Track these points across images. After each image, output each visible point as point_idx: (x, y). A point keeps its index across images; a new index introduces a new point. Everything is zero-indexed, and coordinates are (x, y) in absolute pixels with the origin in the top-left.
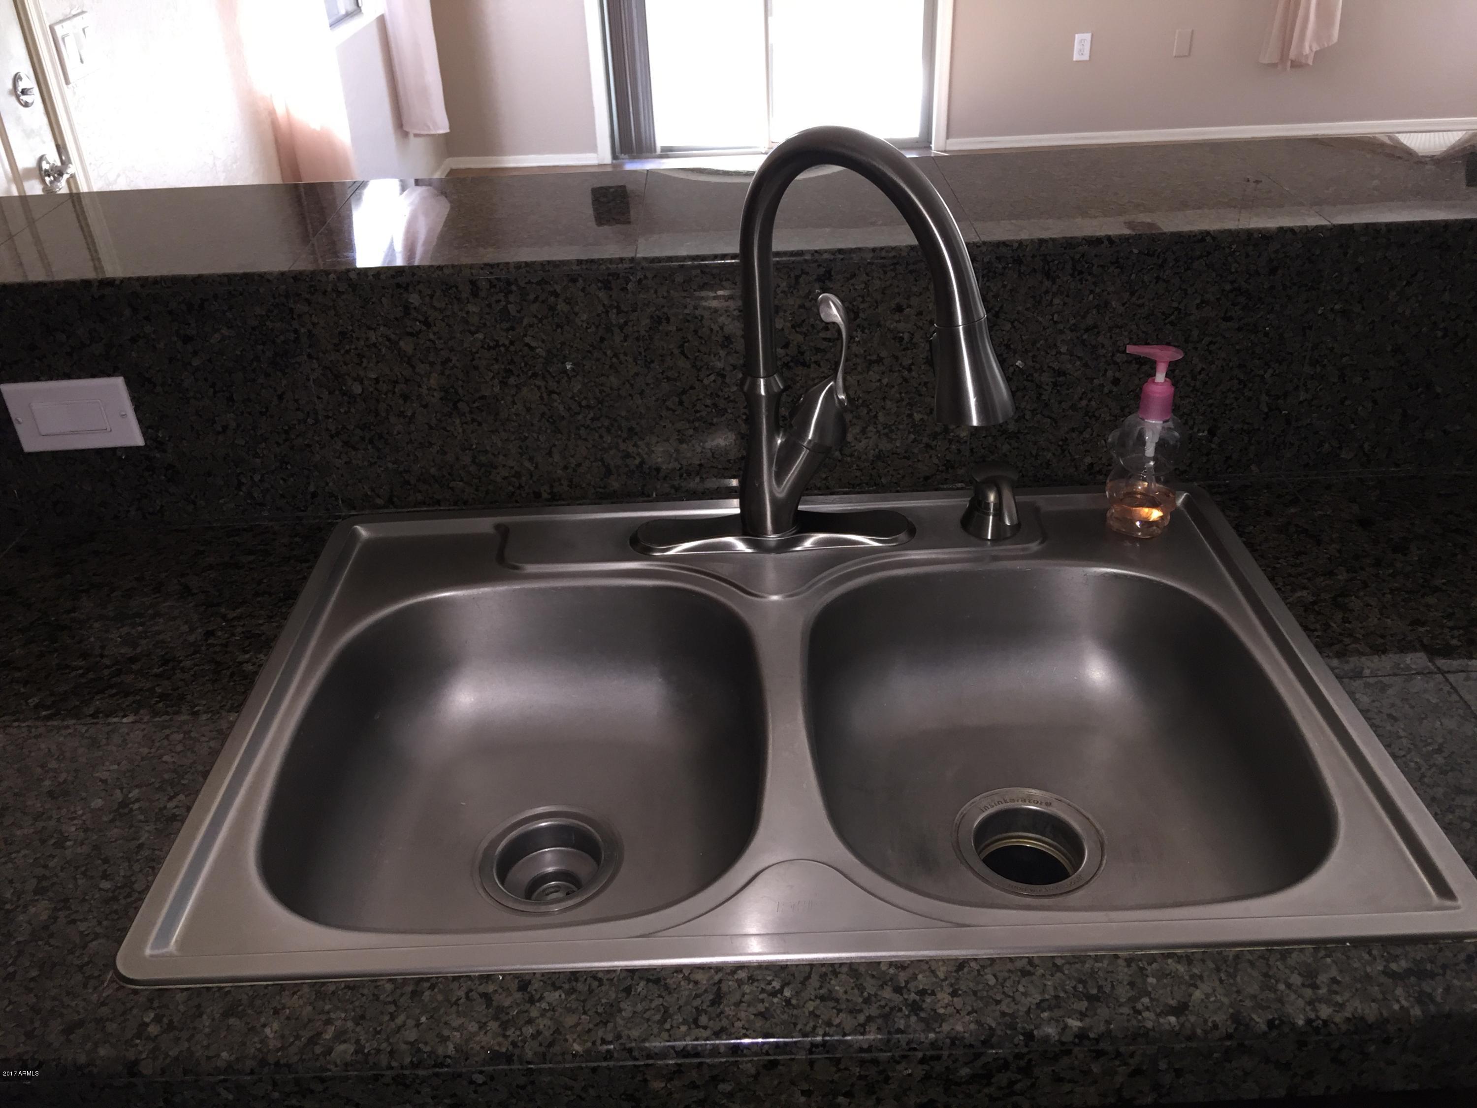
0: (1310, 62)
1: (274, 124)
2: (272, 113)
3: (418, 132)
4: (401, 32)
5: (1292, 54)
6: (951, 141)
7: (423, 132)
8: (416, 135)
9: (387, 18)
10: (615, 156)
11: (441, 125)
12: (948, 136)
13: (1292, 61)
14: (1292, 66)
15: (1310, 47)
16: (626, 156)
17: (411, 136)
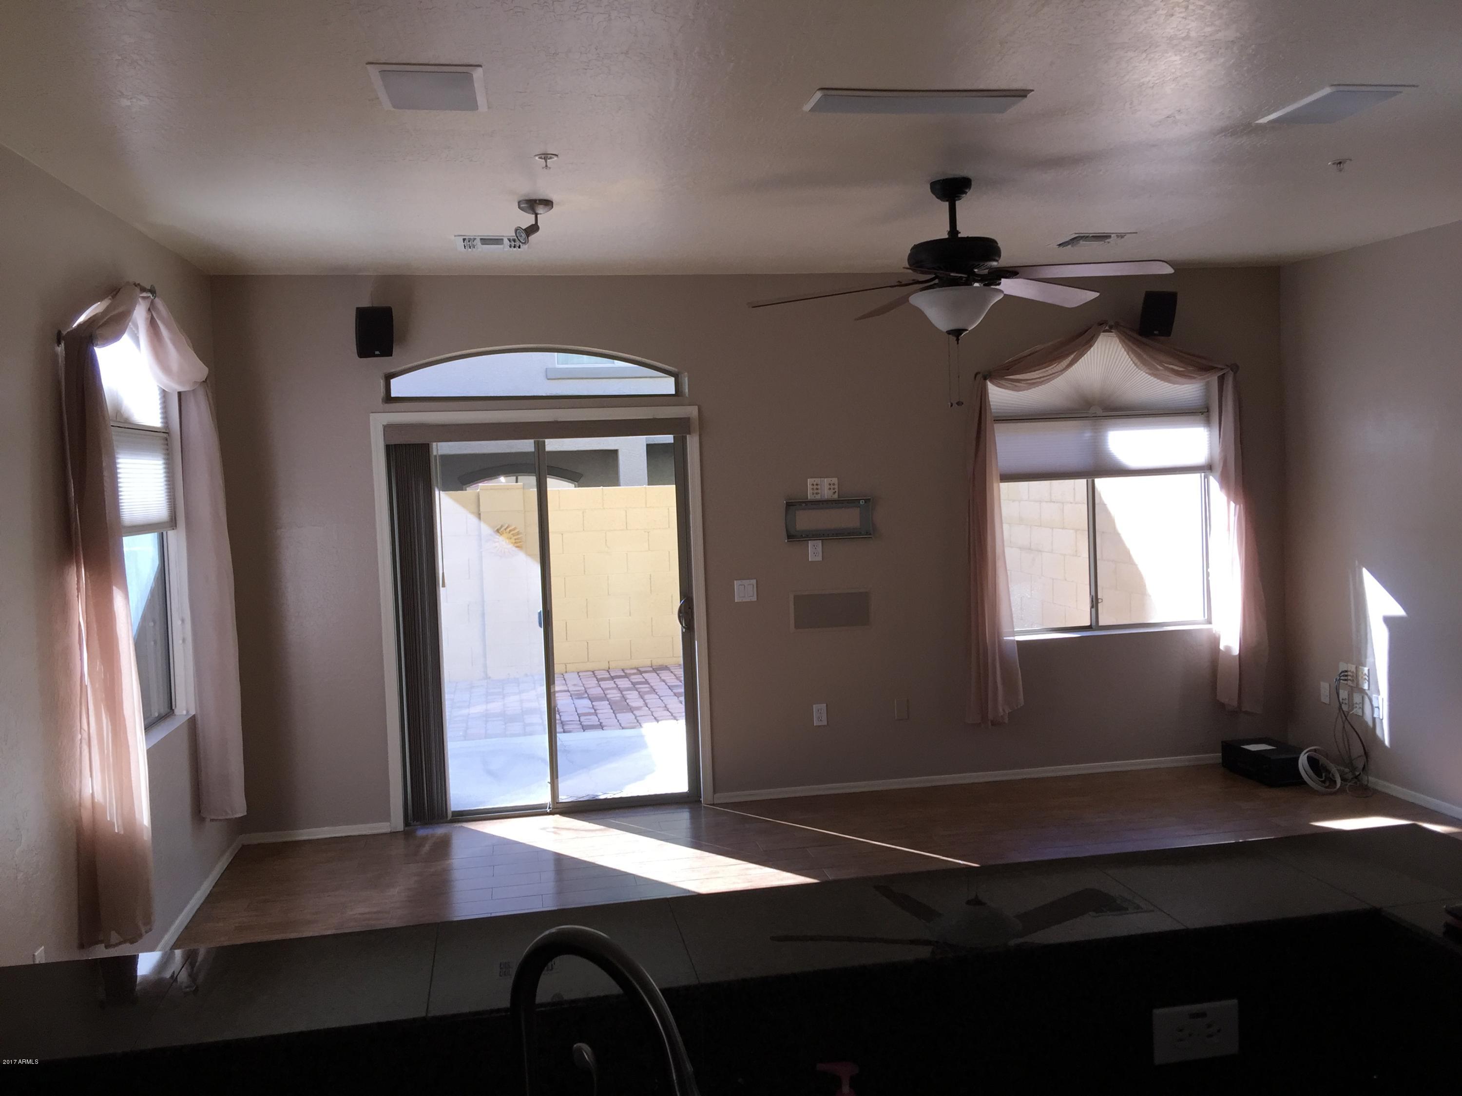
0: (1006, 721)
1: (79, 831)
2: (78, 821)
3: (213, 817)
4: (210, 730)
5: (990, 716)
6: (717, 795)
7: (220, 818)
8: (212, 820)
9: (199, 718)
10: (407, 823)
11: (239, 808)
12: (715, 792)
13: (992, 722)
14: (992, 725)
15: (1004, 710)
16: (418, 823)
17: (208, 820)
